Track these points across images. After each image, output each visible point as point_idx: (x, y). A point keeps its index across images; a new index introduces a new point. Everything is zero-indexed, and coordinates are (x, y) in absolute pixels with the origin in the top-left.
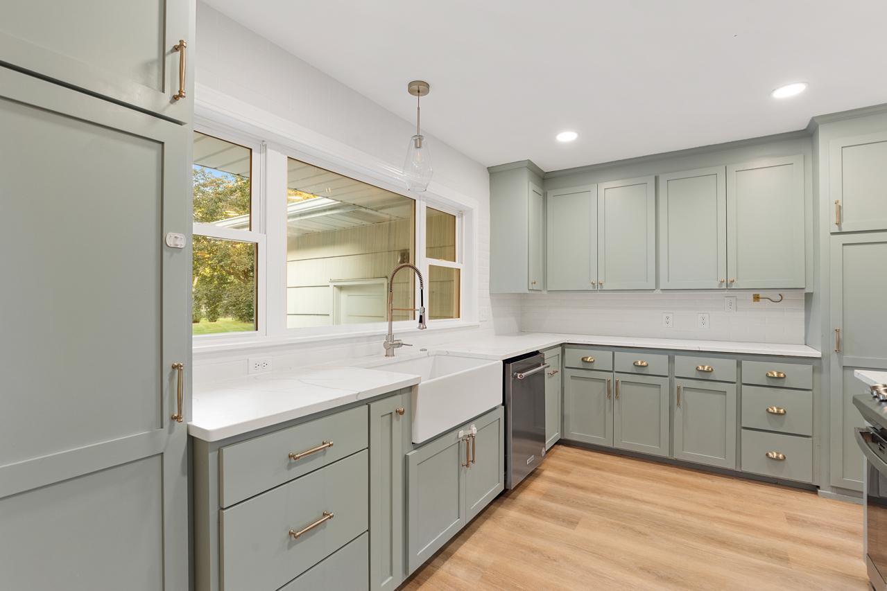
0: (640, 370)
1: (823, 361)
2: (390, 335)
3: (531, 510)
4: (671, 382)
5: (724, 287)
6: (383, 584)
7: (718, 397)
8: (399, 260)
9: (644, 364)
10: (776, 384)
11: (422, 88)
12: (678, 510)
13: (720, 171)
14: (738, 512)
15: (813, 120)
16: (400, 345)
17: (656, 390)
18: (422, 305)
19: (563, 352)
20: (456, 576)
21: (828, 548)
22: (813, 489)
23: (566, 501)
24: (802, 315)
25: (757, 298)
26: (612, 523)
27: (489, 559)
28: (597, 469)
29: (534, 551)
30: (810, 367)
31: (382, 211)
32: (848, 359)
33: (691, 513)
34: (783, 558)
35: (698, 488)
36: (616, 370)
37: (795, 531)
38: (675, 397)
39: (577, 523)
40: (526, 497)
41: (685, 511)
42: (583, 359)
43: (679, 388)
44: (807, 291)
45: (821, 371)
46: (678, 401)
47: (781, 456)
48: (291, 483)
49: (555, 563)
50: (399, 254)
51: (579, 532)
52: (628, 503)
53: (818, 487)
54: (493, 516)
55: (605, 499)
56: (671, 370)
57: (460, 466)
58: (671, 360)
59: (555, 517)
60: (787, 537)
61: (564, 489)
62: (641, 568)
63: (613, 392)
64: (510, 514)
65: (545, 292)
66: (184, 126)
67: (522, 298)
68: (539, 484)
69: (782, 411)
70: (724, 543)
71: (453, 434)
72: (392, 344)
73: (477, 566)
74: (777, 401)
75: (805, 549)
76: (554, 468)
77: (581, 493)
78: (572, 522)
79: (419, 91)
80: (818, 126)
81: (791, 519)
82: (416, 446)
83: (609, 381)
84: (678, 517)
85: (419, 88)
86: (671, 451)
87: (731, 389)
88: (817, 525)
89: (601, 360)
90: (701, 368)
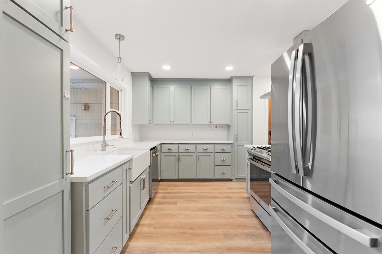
0: (187, 151)
1: (234, 144)
2: (104, 141)
3: (160, 203)
4: (196, 154)
5: (210, 123)
6: (125, 237)
7: (209, 157)
8: (83, 108)
9: (188, 149)
10: (223, 151)
11: (121, 38)
12: (203, 193)
13: (209, 87)
14: (217, 190)
15: (232, 77)
16: (108, 145)
17: (192, 157)
18: (121, 128)
19: (161, 146)
20: (144, 230)
21: (238, 193)
22: (231, 180)
23: (170, 198)
24: (227, 132)
25: (216, 127)
26: (187, 201)
27: (153, 222)
28: (175, 186)
29: (167, 215)
30: (231, 146)
31: (77, 84)
32: (239, 143)
33: (206, 193)
34: (230, 198)
35: (205, 186)
36: (179, 152)
37: (230, 191)
38: (198, 159)
39: (177, 203)
40: (156, 200)
41: (205, 192)
42: (168, 149)
43: (198, 156)
44: (229, 125)
45: (233, 147)
46: (198, 160)
47: (224, 172)
48: (105, 198)
49: (175, 216)
50: (83, 105)
51: (178, 205)
52: (189, 194)
53: (232, 179)
54: (147, 209)
55: (182, 194)
56: (196, 150)
57: (141, 190)
58: (196, 147)
59: (169, 203)
60: (229, 193)
61: (168, 195)
62: (199, 210)
63: (178, 159)
64: (154, 206)
65: (152, 124)
66: (68, 43)
67: (141, 127)
68: (159, 195)
69: (224, 159)
70: (216, 198)
71: (139, 178)
72: (104, 145)
73: (150, 225)
74: (223, 156)
75: (234, 194)
76: (161, 189)
77: (174, 195)
78: (175, 203)
79: (120, 39)
80: (233, 78)
81: (229, 188)
82: (131, 182)
83: (177, 156)
84: (203, 194)
85: (120, 37)
86: (196, 177)
87: (212, 154)
88: (234, 188)
89: (174, 148)
90: (204, 149)
